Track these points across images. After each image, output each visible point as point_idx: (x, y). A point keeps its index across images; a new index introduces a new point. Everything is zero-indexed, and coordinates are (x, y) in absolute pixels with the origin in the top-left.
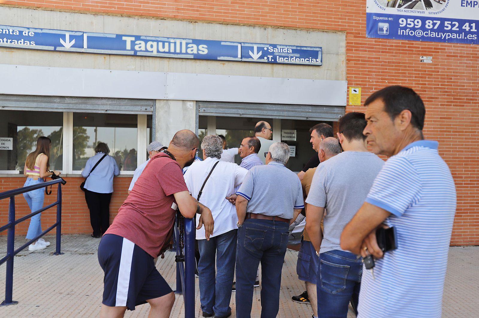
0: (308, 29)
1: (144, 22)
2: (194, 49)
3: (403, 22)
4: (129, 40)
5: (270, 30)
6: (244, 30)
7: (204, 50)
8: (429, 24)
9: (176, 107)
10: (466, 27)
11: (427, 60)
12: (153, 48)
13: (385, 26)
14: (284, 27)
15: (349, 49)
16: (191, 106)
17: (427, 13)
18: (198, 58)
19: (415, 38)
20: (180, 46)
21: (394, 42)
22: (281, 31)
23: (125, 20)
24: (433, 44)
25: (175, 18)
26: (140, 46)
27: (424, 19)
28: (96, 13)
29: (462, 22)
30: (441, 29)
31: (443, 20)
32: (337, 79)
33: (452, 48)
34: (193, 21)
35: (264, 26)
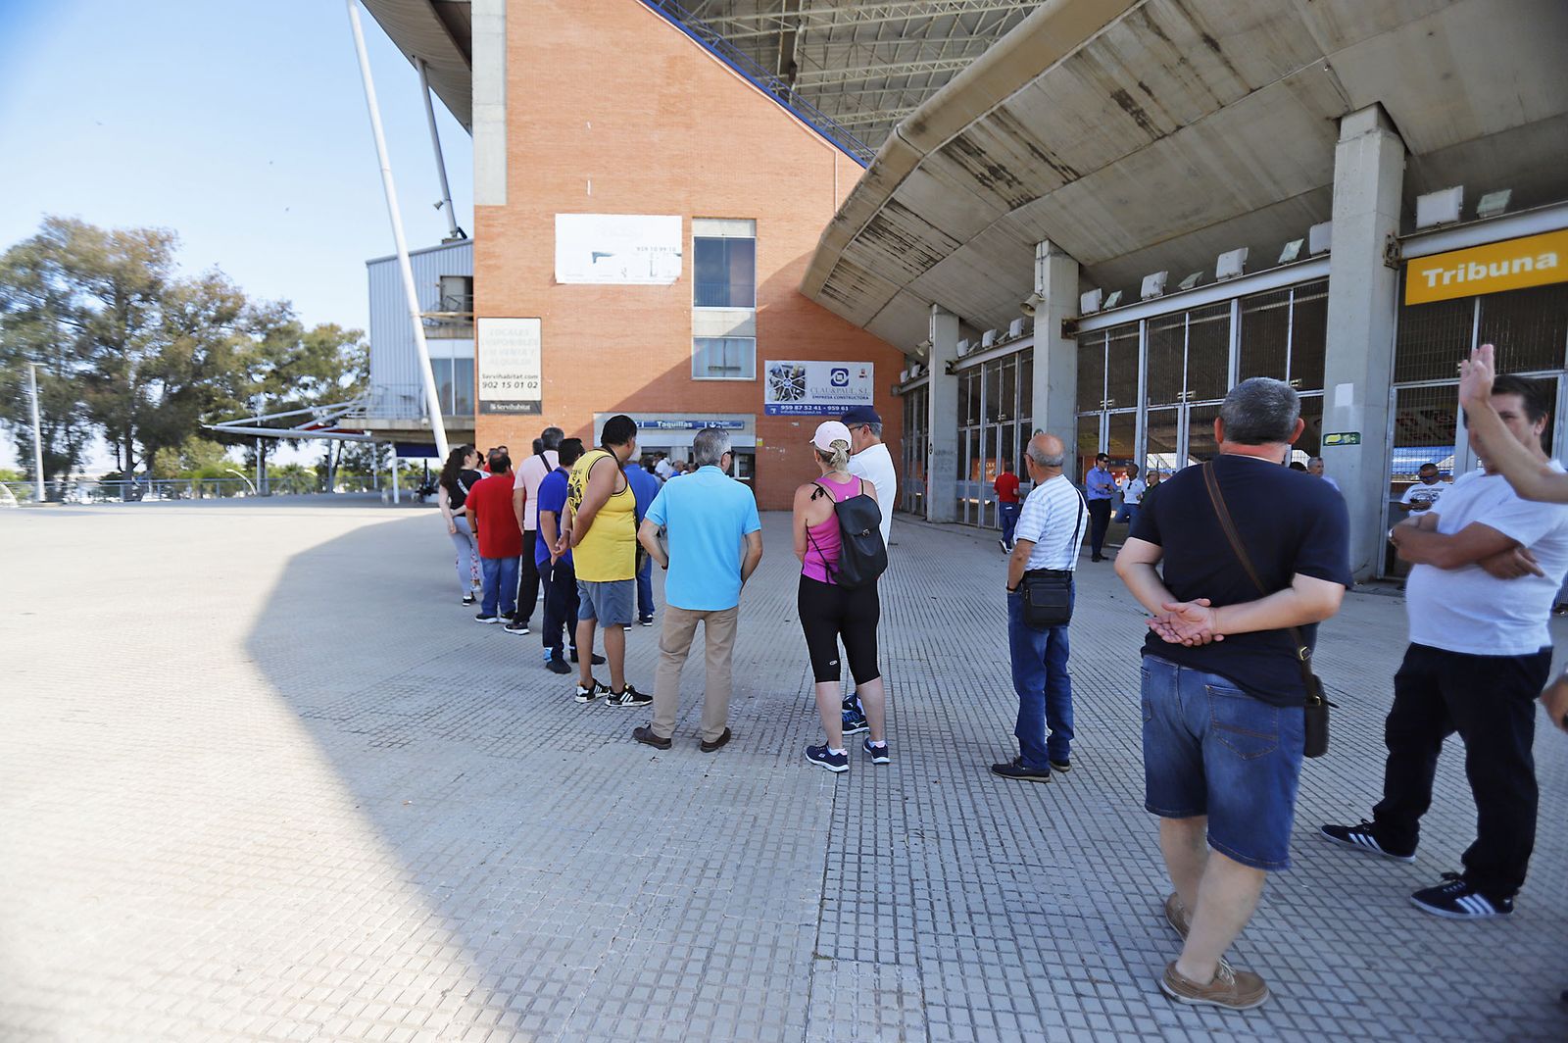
0: (738, 413)
1: (666, 415)
2: (686, 425)
3: (783, 407)
4: (659, 423)
5: (720, 415)
6: (708, 415)
7: (690, 425)
8: (796, 408)
9: (681, 449)
10: (816, 408)
11: (796, 424)
12: (669, 425)
13: (774, 410)
14: (727, 413)
15: (757, 421)
16: (686, 448)
17: (795, 402)
18: (688, 428)
19: (789, 414)
20: (680, 424)
21: (780, 416)
22: (725, 415)
23: (658, 415)
24: (798, 417)
25: (678, 412)
26: (664, 425)
27: (793, 406)
28: (647, 412)
29: (813, 406)
30: (803, 409)
31: (803, 405)
32: (751, 434)
33: (809, 418)
34: (686, 413)
35: (717, 413)
